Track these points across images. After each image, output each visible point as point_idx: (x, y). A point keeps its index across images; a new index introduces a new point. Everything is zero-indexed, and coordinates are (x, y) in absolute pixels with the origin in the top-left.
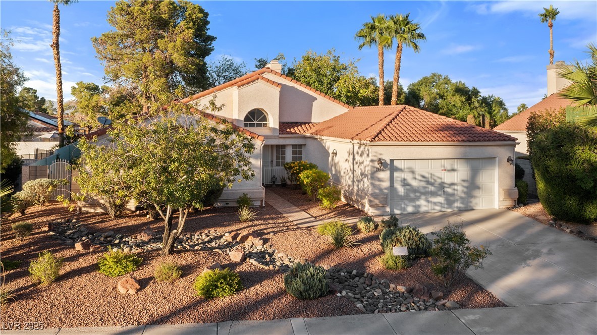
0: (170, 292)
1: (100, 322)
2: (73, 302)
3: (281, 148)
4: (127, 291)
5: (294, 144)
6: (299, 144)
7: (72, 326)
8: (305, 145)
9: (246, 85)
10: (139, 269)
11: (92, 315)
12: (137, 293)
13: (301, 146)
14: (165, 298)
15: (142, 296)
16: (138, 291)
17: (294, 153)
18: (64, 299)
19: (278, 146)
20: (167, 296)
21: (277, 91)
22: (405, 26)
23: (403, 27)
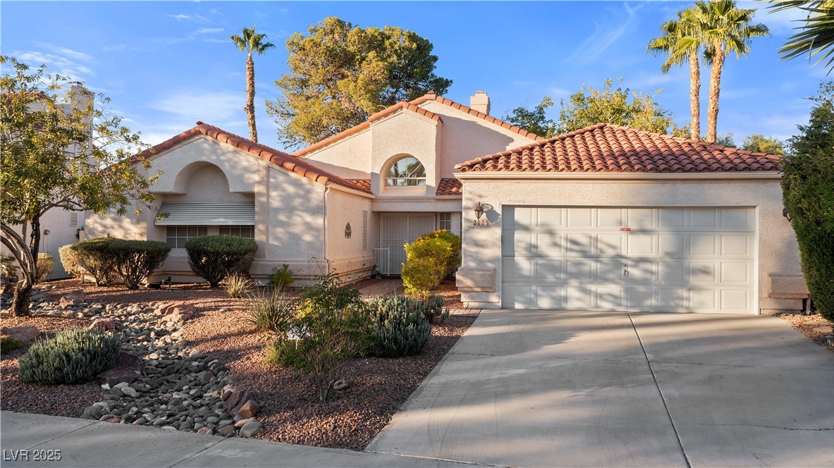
3: (446, 217)
9: (384, 119)
21: (431, 123)
22: (723, 14)
23: (721, 17)
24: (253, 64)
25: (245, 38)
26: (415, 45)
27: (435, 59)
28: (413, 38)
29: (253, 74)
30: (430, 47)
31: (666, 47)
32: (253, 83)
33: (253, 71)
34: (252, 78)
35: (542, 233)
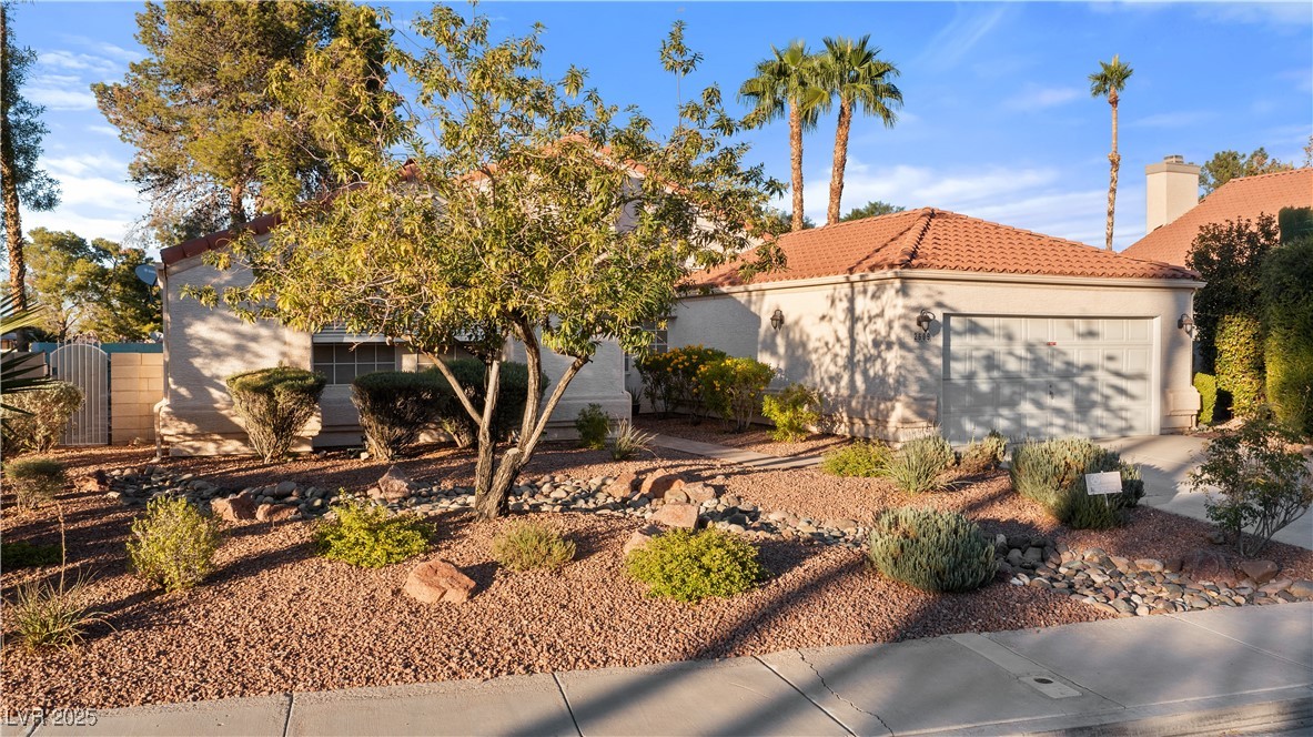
0: (569, 594)
1: (408, 671)
2: (289, 628)
4: (442, 596)
7: (323, 686)
8: (674, 318)
10: (438, 549)
11: (371, 654)
12: (470, 598)
14: (563, 607)
15: (492, 606)
16: (473, 594)
18: (257, 622)
20: (565, 603)
35: (978, 349)
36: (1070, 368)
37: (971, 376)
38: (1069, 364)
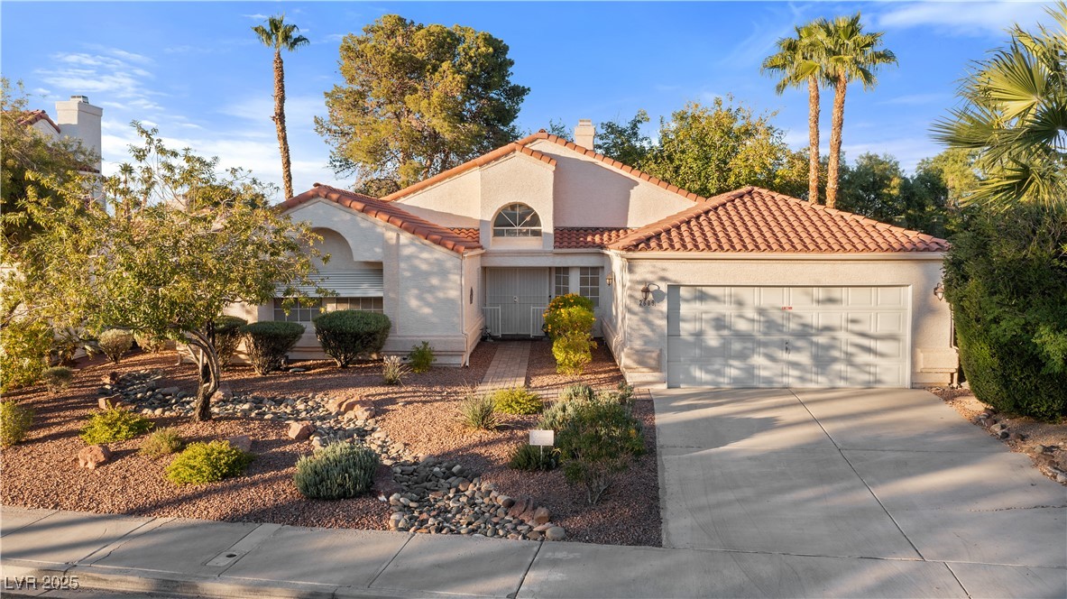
3: (563, 271)
5: (582, 265)
6: (591, 265)
8: (603, 267)
9: (494, 163)
13: (595, 270)
16: (99, 465)
17: (583, 281)
19: (558, 269)
21: (548, 170)
22: (849, 39)
23: (846, 41)
24: (281, 62)
25: (272, 30)
26: (491, 50)
27: (512, 63)
28: (489, 41)
29: (282, 74)
30: (506, 49)
31: (784, 66)
32: (283, 86)
33: (282, 71)
34: (281, 81)
35: (706, 312)
36: (806, 329)
37: (699, 335)
38: (804, 325)
